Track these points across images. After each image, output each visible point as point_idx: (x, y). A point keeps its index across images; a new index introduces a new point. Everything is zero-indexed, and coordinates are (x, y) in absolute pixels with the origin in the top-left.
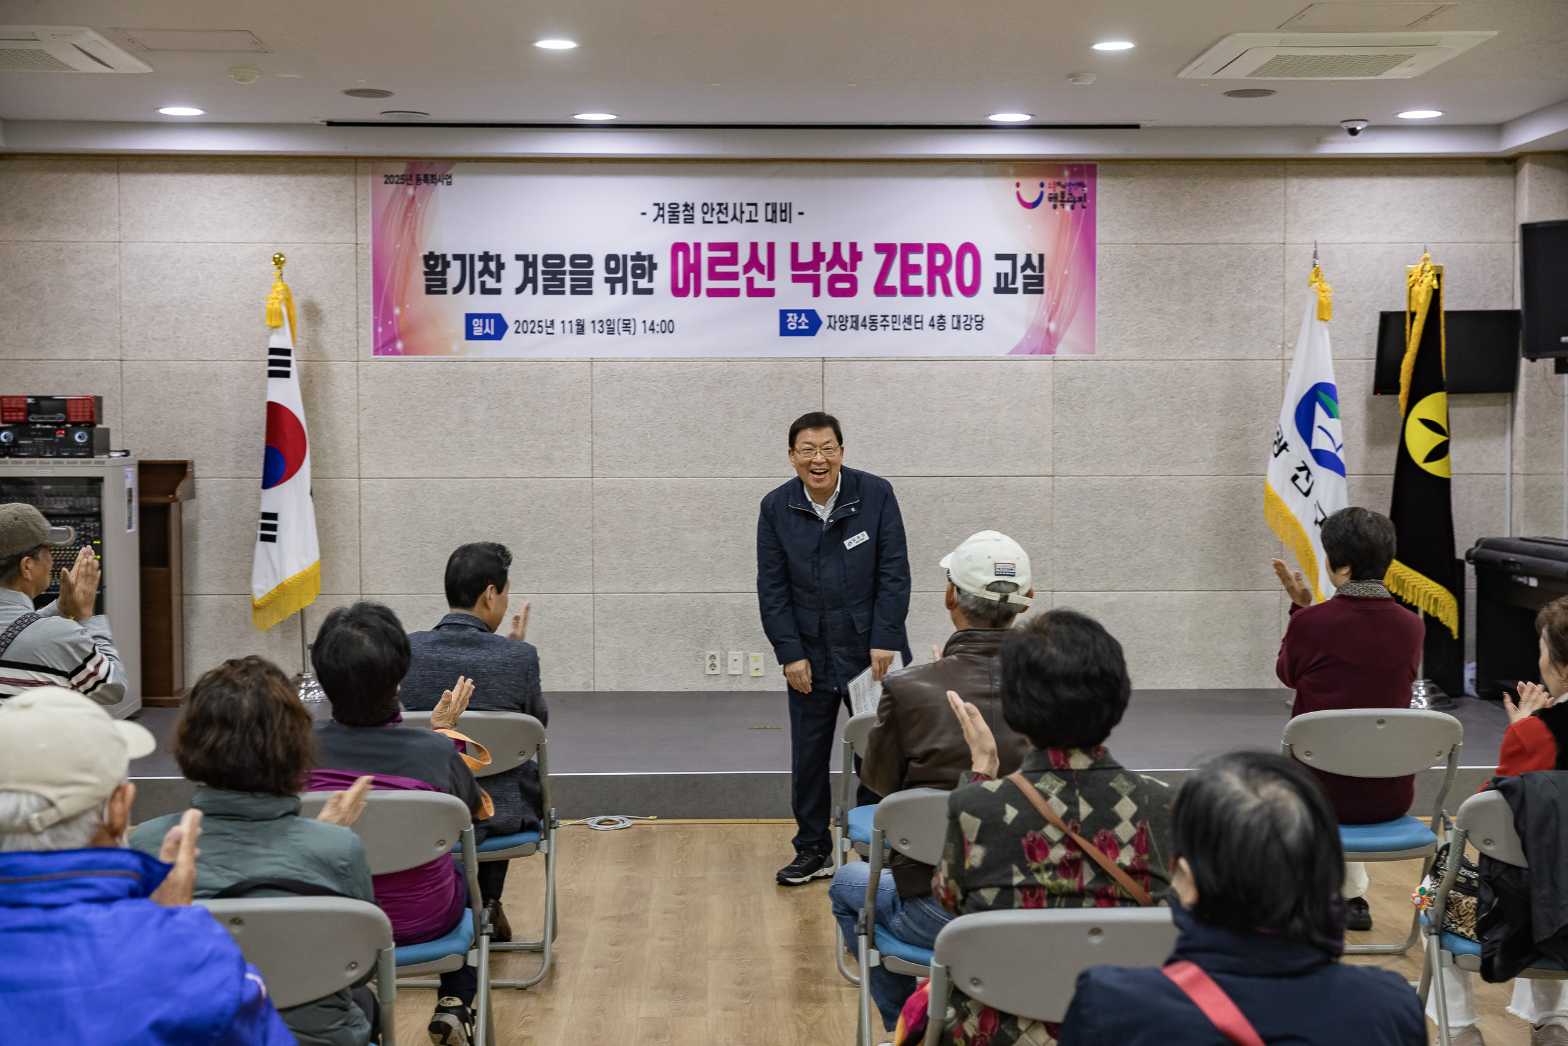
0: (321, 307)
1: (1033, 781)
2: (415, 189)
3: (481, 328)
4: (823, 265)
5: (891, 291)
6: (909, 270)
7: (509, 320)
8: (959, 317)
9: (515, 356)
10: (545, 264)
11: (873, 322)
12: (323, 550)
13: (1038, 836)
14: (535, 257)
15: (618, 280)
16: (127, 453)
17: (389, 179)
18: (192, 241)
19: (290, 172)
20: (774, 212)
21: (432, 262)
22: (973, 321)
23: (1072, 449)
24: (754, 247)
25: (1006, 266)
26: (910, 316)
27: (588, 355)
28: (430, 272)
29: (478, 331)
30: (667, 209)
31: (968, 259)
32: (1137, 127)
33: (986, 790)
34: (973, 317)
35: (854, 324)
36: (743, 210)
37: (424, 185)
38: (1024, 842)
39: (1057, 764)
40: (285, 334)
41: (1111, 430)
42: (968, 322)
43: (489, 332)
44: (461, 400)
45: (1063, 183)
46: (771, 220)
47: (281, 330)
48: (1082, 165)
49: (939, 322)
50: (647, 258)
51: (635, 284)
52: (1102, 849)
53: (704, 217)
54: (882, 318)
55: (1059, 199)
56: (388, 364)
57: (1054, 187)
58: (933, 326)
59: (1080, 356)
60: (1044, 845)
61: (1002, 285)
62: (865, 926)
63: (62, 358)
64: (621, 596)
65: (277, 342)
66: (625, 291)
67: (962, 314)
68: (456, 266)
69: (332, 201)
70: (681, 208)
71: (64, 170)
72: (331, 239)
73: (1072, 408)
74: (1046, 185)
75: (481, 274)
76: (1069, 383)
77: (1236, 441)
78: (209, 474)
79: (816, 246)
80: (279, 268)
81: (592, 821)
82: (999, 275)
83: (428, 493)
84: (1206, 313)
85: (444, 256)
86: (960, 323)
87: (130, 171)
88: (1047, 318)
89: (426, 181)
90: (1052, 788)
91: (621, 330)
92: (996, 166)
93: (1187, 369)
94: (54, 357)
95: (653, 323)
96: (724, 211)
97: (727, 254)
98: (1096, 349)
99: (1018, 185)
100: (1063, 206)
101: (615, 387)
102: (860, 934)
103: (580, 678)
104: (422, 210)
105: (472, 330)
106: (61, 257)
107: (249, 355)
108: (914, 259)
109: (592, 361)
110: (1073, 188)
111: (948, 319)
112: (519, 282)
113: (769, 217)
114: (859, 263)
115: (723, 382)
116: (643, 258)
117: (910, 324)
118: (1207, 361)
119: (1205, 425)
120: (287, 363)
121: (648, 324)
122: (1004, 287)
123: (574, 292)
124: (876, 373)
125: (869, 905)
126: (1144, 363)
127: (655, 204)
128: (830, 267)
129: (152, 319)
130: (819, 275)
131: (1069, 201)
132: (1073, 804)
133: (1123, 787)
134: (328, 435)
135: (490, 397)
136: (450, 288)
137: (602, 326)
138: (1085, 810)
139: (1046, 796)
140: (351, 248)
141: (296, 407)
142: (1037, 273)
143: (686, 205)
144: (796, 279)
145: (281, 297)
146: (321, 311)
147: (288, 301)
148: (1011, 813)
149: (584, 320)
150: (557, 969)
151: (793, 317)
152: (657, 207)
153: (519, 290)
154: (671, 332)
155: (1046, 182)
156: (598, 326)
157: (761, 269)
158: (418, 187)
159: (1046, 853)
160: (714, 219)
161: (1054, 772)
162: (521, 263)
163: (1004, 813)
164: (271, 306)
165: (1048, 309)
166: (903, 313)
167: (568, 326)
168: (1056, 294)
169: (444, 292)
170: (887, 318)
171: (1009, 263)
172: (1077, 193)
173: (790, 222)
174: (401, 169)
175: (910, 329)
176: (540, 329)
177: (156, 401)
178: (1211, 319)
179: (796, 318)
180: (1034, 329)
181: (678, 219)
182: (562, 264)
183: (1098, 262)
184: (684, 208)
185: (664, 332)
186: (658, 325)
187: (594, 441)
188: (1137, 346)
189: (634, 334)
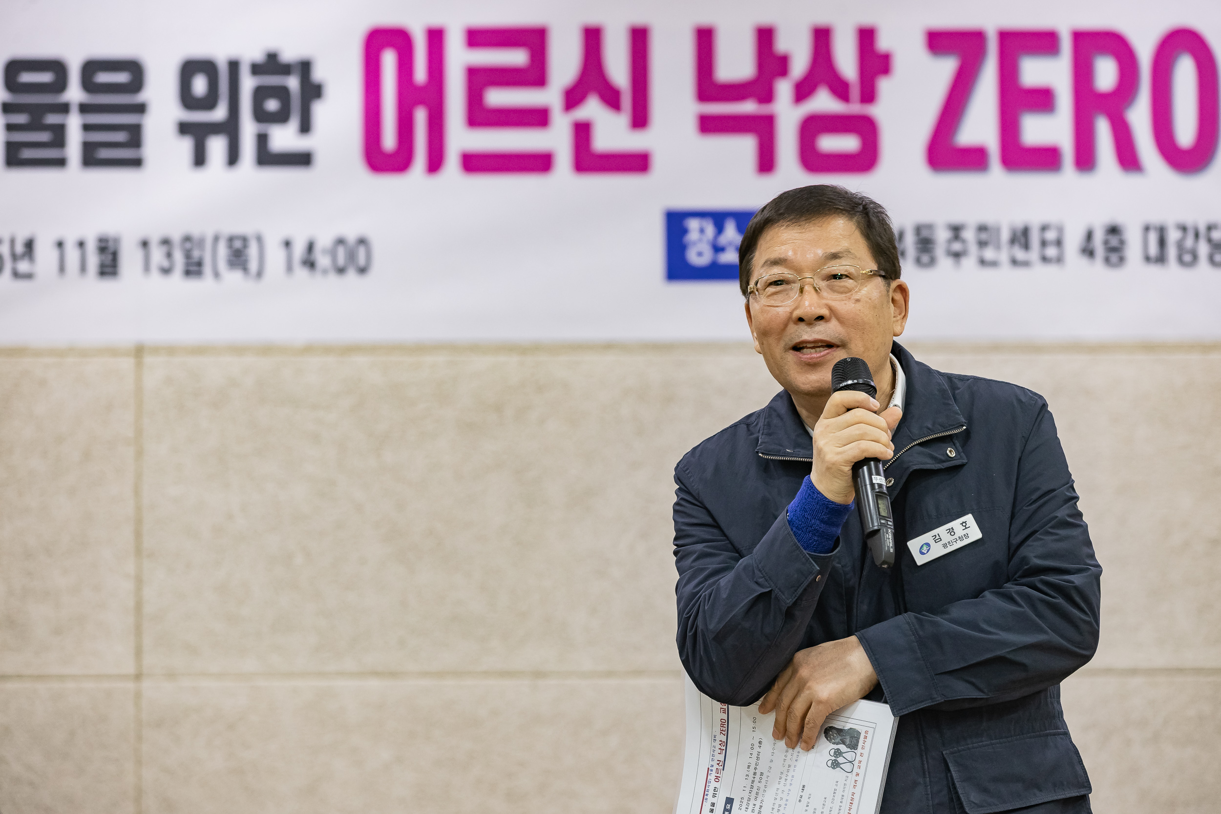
4: (784, 89)
5: (972, 159)
6: (1019, 101)
8: (1162, 230)
10: (10, 84)
11: (926, 243)
15: (214, 128)
22: (1201, 241)
24: (592, 37)
26: (1026, 232)
27: (127, 336)
31: (1185, 71)
34: (1200, 230)
42: (1189, 244)
49: (1108, 245)
50: (295, 68)
51: (262, 140)
54: (951, 232)
58: (1091, 253)
66: (233, 158)
67: (1171, 220)
79: (765, 36)
86: (1166, 245)
91: (222, 265)
95: (310, 247)
97: (517, 57)
101: (205, 424)
108: (1035, 72)
109: (139, 351)
111: (1133, 236)
114: (882, 83)
115: (507, 410)
116: (286, 69)
117: (1026, 246)
121: (299, 249)
123: (91, 159)
128: (803, 92)
130: (772, 116)
137: (169, 255)
144: (709, 125)
149: (118, 238)
154: (362, 271)
156: (157, 255)
157: (611, 99)
166: (1006, 217)
167: (72, 255)
170: (963, 233)
175: (1029, 264)
182: (60, 84)
185: (341, 271)
186: (325, 252)
187: (145, 576)
189: (258, 275)
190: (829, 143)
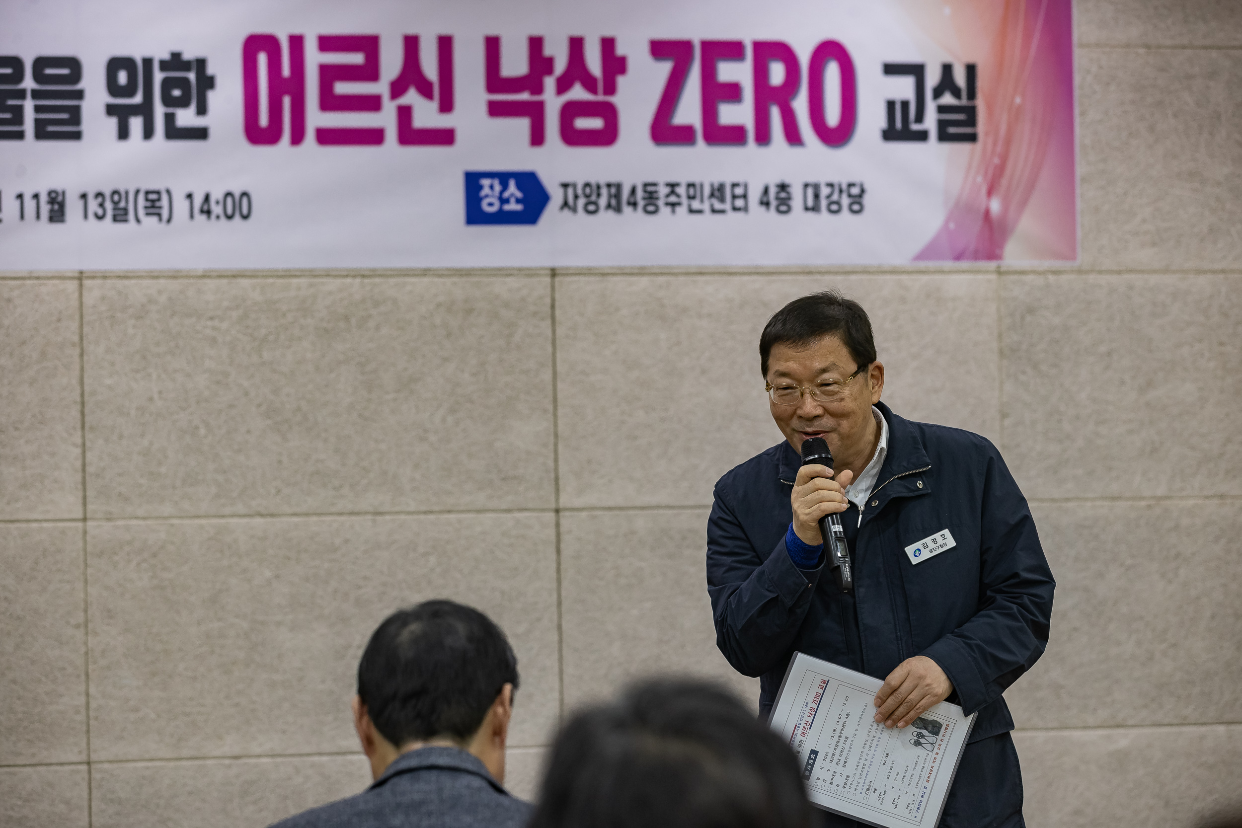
4: (550, 83)
5: (685, 136)
6: (716, 93)
8: (816, 187)
11: (651, 197)
15: (134, 110)
22: (844, 195)
24: (411, 44)
25: (903, 88)
26: (721, 188)
27: (72, 265)
31: (832, 72)
34: (844, 187)
35: (613, 202)
41: (1111, 408)
42: (835, 197)
49: (779, 198)
50: (194, 66)
51: (170, 119)
54: (669, 189)
58: (767, 204)
59: (1047, 264)
61: (899, 124)
64: (148, 768)
66: (148, 133)
67: (823, 179)
73: (1035, 367)
76: (1028, 318)
79: (536, 44)
82: (891, 105)
86: (819, 198)
88: (984, 190)
91: (141, 212)
95: (207, 198)
97: (357, 58)
98: (1079, 250)
101: (131, 331)
108: (727, 71)
109: (81, 277)
111: (797, 192)
114: (620, 79)
115: (353, 321)
116: (186, 66)
117: (722, 200)
121: (198, 201)
122: (900, 128)
123: (42, 133)
124: (658, 299)
126: (1168, 278)
128: (563, 86)
130: (542, 103)
137: (101, 205)
142: (964, 102)
144: (496, 110)
149: (64, 193)
154: (245, 217)
156: (93, 206)
157: (425, 90)
165: (986, 173)
166: (708, 178)
167: (30, 205)
168: (1000, 143)
170: (676, 189)
171: (910, 80)
175: (724, 211)
180: (960, 210)
182: (18, 76)
183: (1077, 80)
185: (230, 217)
186: (217, 202)
187: (88, 444)
188: (1154, 244)
189: (169, 220)
190: (583, 123)
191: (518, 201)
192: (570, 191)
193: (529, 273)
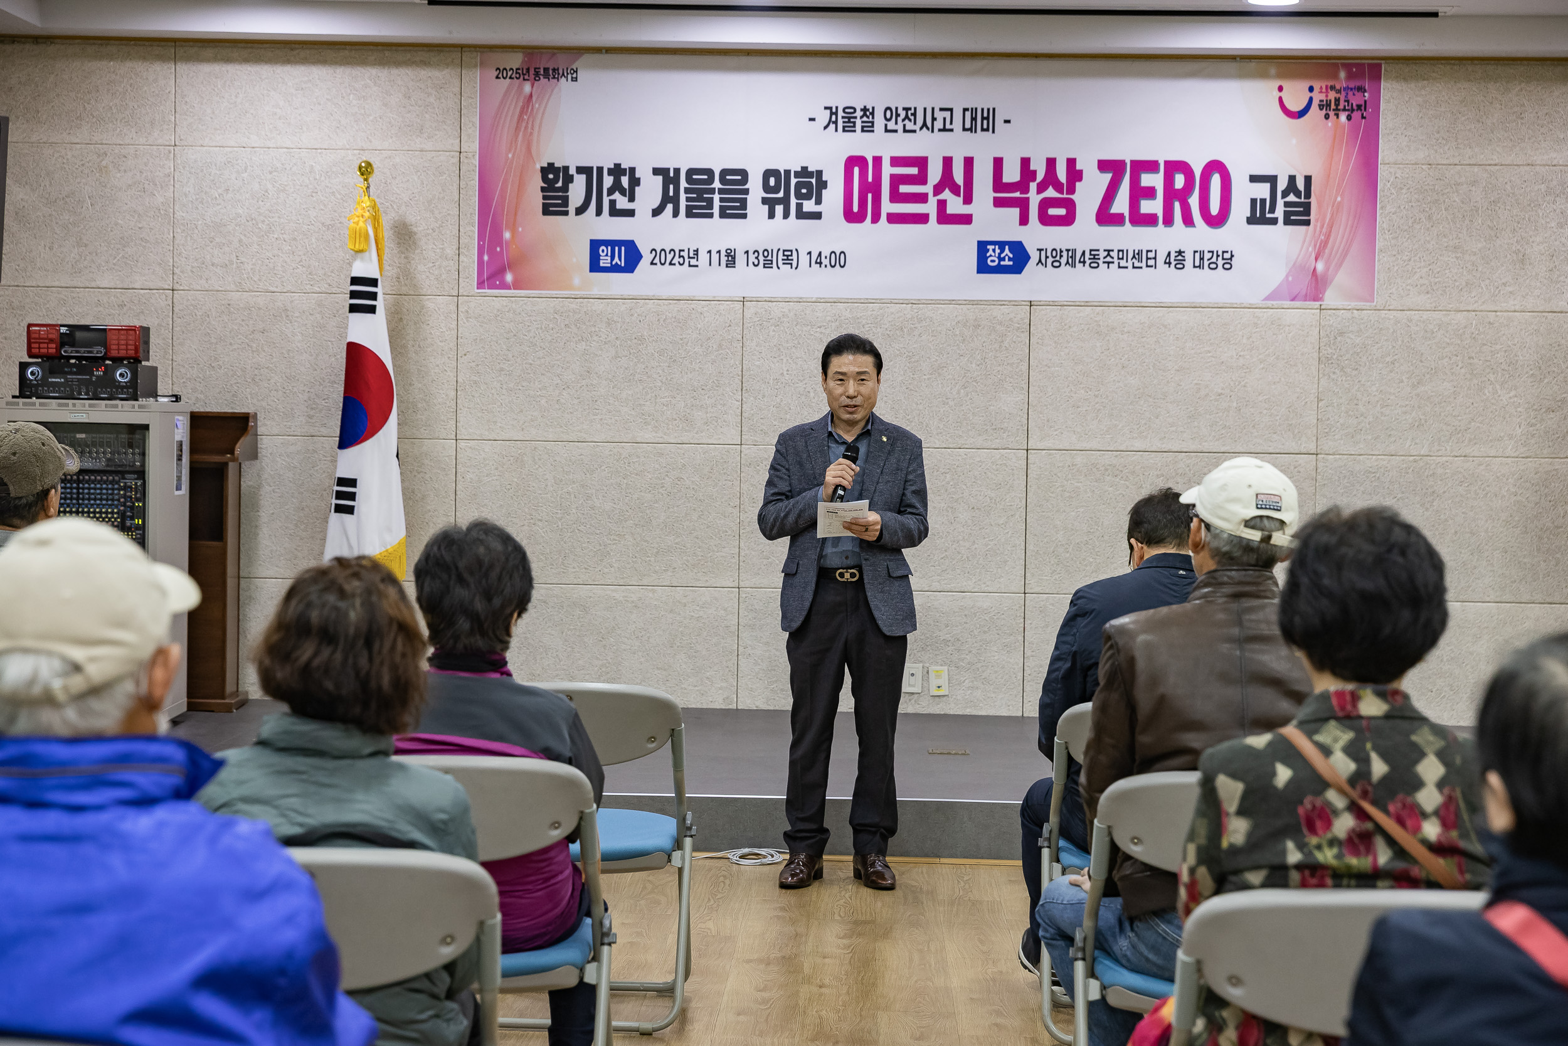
0: (415, 229)
1: (1310, 734)
2: (532, 87)
3: (609, 258)
4: (1033, 186)
5: (1118, 220)
6: (1139, 193)
7: (644, 249)
8: (1202, 253)
9: (650, 293)
10: (689, 180)
11: (1094, 257)
12: (410, 527)
13: (1318, 803)
14: (677, 171)
15: (778, 201)
16: (177, 398)
17: (501, 73)
18: (262, 145)
19: (382, 63)
20: (974, 119)
21: (551, 176)
22: (1220, 258)
23: (1341, 421)
24: (948, 162)
25: (1262, 191)
26: (1140, 253)
27: (739, 294)
28: (548, 187)
29: (605, 262)
30: (841, 114)
31: (1216, 180)
32: (1435, 15)
33: (1250, 748)
34: (1220, 253)
35: (1070, 260)
36: (935, 116)
37: (543, 81)
38: (1301, 811)
39: (1343, 708)
40: (371, 260)
41: (1392, 397)
42: (1214, 260)
43: (619, 263)
44: (582, 346)
45: (1338, 87)
46: (970, 130)
47: (367, 254)
48: (1364, 64)
49: (1177, 260)
50: (815, 175)
51: (799, 206)
52: (1400, 821)
53: (886, 125)
54: (1106, 253)
55: (1333, 106)
56: (495, 300)
57: (1327, 92)
58: (1170, 263)
59: (1353, 304)
60: (1324, 816)
61: (1258, 214)
62: (1083, 949)
63: (101, 286)
65: (362, 269)
66: (786, 215)
67: (1206, 248)
68: (580, 181)
69: (432, 100)
70: (859, 113)
71: (111, 57)
72: (429, 146)
73: (1342, 370)
74: (1317, 89)
75: (611, 192)
76: (1339, 338)
77: (1552, 415)
78: (275, 431)
79: (1025, 162)
80: (366, 180)
81: (734, 855)
82: (1253, 201)
83: (540, 459)
84: (1517, 252)
85: (566, 169)
86: (1203, 260)
87: (188, 59)
88: (1313, 256)
89: (546, 76)
90: (1336, 740)
91: (780, 263)
92: (1253, 64)
93: (1490, 323)
94: (93, 284)
95: (820, 254)
96: (912, 118)
97: (914, 171)
98: (1376, 295)
99: (1280, 89)
100: (1337, 116)
101: (772, 333)
102: (1076, 959)
103: (720, 691)
104: (542, 110)
105: (600, 259)
106: (104, 163)
107: (326, 286)
108: (1147, 180)
109: (744, 301)
110: (1350, 93)
111: (1189, 256)
112: (656, 203)
113: (968, 125)
114: (1078, 184)
115: (905, 330)
116: (810, 175)
117: (1140, 260)
118: (1516, 313)
119: (1513, 393)
120: (374, 296)
121: (814, 256)
122: (1259, 216)
123: (723, 215)
124: (1096, 321)
125: (1087, 923)
126: (1436, 315)
127: (826, 108)
128: (1041, 188)
129: (212, 240)
130: (1028, 199)
131: (1344, 110)
132: (1363, 761)
133: (1428, 743)
134: (420, 385)
135: (618, 342)
136: (572, 209)
137: (757, 258)
138: (1379, 768)
139: (1326, 751)
140: (452, 157)
141: (381, 348)
142: (1302, 200)
143: (865, 110)
144: (998, 203)
145: (367, 214)
146: (415, 234)
147: (375, 219)
148: (1283, 774)
149: (735, 250)
150: (690, 1015)
151: (994, 250)
152: (828, 111)
153: (656, 212)
154: (842, 267)
155: (1317, 85)
156: (752, 258)
157: (955, 190)
158: (536, 83)
159: (1328, 824)
160: (900, 127)
161: (1337, 719)
162: (661, 178)
163: (1274, 774)
164: (355, 225)
165: (1315, 246)
166: (1132, 246)
167: (715, 257)
168: (1325, 226)
169: (566, 213)
170: (1111, 253)
171: (1267, 186)
172: (1355, 100)
173: (993, 132)
174: (515, 61)
175: (1141, 268)
176: (681, 260)
177: (214, 341)
178: (1522, 260)
179: (998, 251)
180: (1297, 269)
181: (854, 126)
182: (711, 180)
183: (1380, 186)
184: (862, 113)
185: (833, 267)
186: (826, 257)
187: (744, 399)
188: (1428, 293)
189: (796, 268)
190: (1052, 211)
191: (1010, 259)
192: (1043, 253)
193: (1016, 303)
